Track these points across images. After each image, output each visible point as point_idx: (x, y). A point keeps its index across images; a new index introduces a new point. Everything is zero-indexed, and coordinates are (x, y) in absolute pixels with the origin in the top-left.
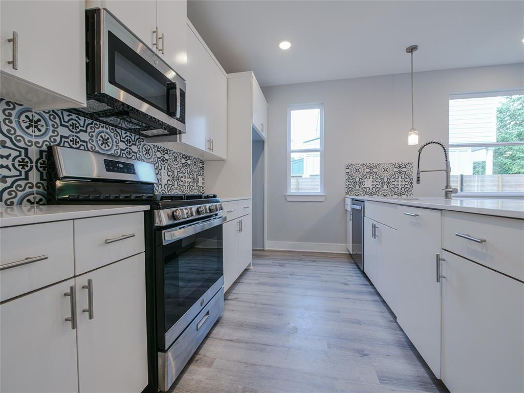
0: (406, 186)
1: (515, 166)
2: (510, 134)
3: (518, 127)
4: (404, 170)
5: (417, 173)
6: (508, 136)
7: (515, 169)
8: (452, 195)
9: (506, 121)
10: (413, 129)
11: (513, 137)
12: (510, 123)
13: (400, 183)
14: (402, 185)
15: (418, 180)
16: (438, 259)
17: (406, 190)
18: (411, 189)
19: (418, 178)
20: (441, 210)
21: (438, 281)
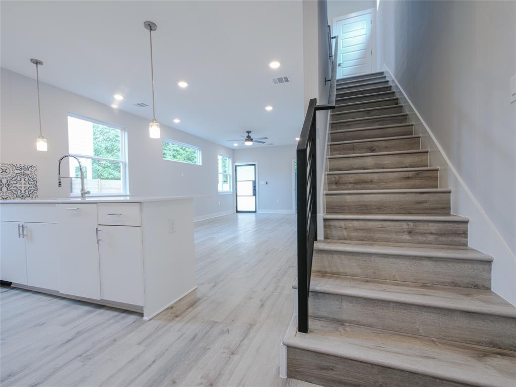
0: (30, 188)
1: (105, 172)
2: (100, 146)
3: (105, 142)
4: (27, 172)
5: (58, 178)
6: (99, 148)
7: (106, 175)
8: (86, 195)
9: (97, 135)
10: (42, 137)
11: (102, 149)
12: (99, 137)
13: (23, 186)
14: (25, 187)
15: (60, 184)
16: (97, 231)
17: (30, 193)
18: (36, 191)
19: (60, 182)
20: (96, 203)
21: (98, 243)
